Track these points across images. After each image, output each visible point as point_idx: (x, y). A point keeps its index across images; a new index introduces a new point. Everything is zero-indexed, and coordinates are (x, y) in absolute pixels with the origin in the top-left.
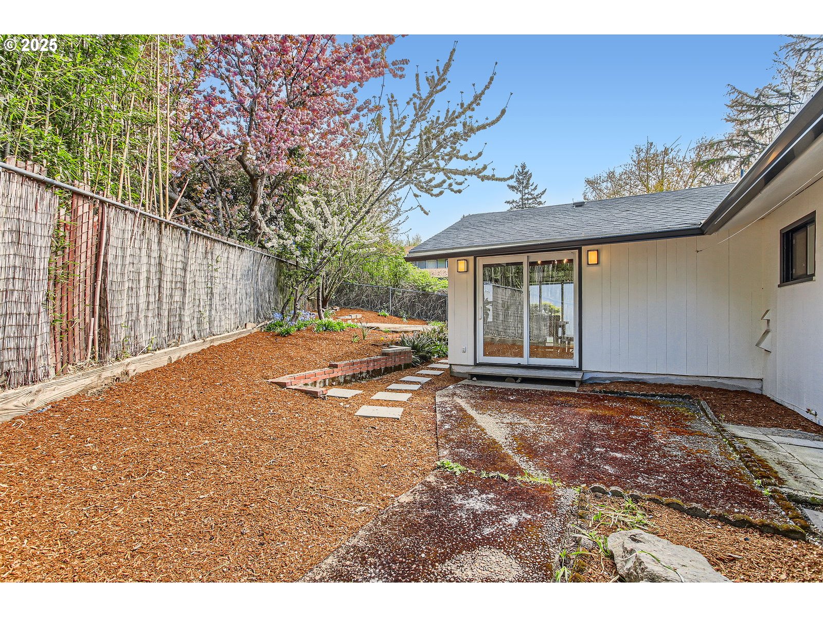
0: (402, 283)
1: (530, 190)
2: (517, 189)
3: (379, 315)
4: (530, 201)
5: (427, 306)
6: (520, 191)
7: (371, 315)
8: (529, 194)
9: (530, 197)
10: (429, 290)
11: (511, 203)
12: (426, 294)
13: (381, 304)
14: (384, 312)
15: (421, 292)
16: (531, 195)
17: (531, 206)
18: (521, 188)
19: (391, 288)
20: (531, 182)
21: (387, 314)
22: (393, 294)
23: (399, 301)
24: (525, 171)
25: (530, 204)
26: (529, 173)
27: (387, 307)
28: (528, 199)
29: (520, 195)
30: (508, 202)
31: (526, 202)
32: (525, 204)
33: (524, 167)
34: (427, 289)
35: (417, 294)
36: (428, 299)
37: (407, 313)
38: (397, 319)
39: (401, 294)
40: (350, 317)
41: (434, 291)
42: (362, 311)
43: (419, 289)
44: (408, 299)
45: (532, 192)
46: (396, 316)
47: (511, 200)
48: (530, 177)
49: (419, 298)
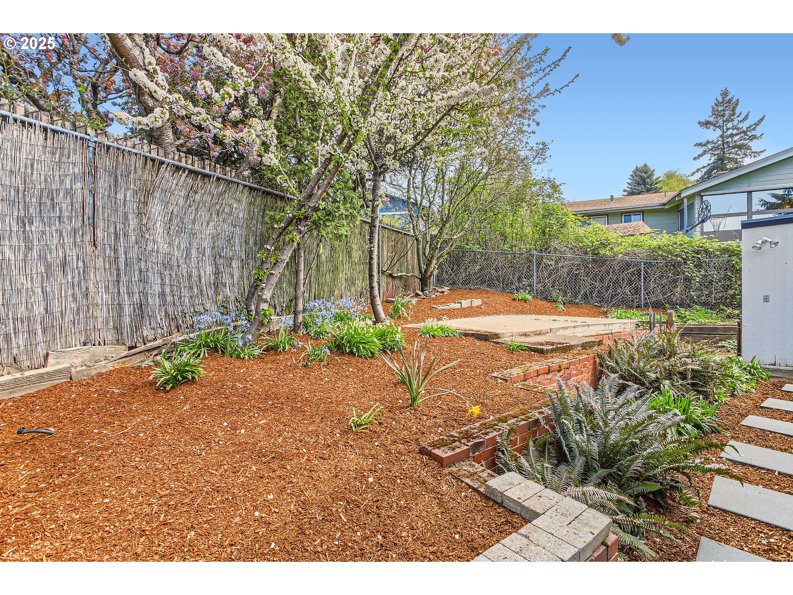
0: (554, 244)
1: (735, 123)
2: (714, 125)
3: (514, 300)
4: (736, 138)
5: (601, 280)
6: (719, 127)
7: (500, 299)
8: (734, 128)
9: (735, 132)
10: (605, 252)
11: (705, 145)
12: (600, 261)
13: (520, 280)
14: (522, 295)
15: (590, 257)
16: (738, 129)
17: (738, 143)
18: (721, 122)
19: (535, 253)
20: (737, 112)
21: (529, 297)
22: (539, 264)
23: (550, 275)
24: (727, 99)
25: (735, 141)
26: (734, 100)
27: (530, 286)
28: (732, 136)
29: (719, 132)
30: (700, 145)
31: (730, 139)
32: (727, 142)
33: (725, 94)
34: (602, 252)
35: (584, 260)
36: (603, 269)
37: (565, 294)
38: (547, 304)
39: (553, 263)
40: (458, 306)
41: (615, 255)
42: (488, 292)
43: (586, 253)
44: (565, 270)
45: (740, 126)
46: (546, 299)
47: (704, 141)
48: (737, 104)
49: (586, 267)
